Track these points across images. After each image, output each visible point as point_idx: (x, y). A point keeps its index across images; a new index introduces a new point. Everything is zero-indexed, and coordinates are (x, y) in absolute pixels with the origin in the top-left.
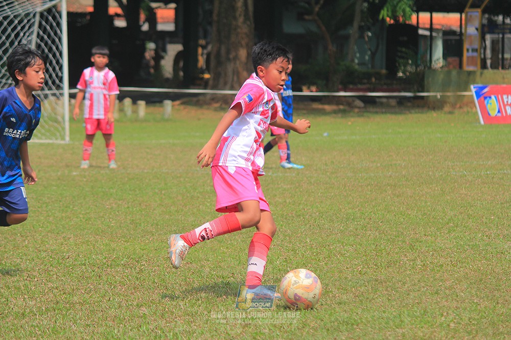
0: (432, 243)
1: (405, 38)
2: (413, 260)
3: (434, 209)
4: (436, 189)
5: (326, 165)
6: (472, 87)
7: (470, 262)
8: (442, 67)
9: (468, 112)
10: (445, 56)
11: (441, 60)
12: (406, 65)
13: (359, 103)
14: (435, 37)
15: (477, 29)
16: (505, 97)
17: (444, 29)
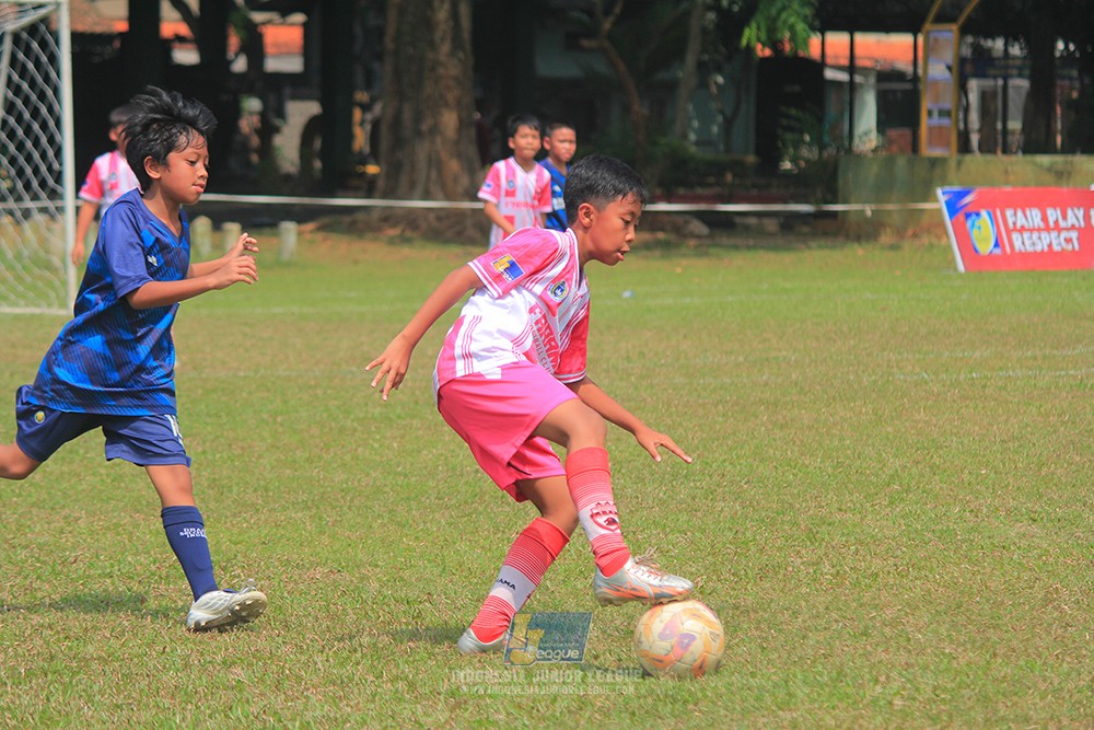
0: (854, 526)
1: (797, 88)
2: (813, 564)
3: (860, 453)
4: (864, 410)
5: (628, 359)
6: (939, 192)
7: (935, 566)
8: (875, 150)
9: (932, 246)
10: (882, 125)
11: (874, 135)
12: (797, 144)
13: (697, 227)
14: (861, 85)
15: (949, 68)
16: (1009, 213)
17: (878, 68)
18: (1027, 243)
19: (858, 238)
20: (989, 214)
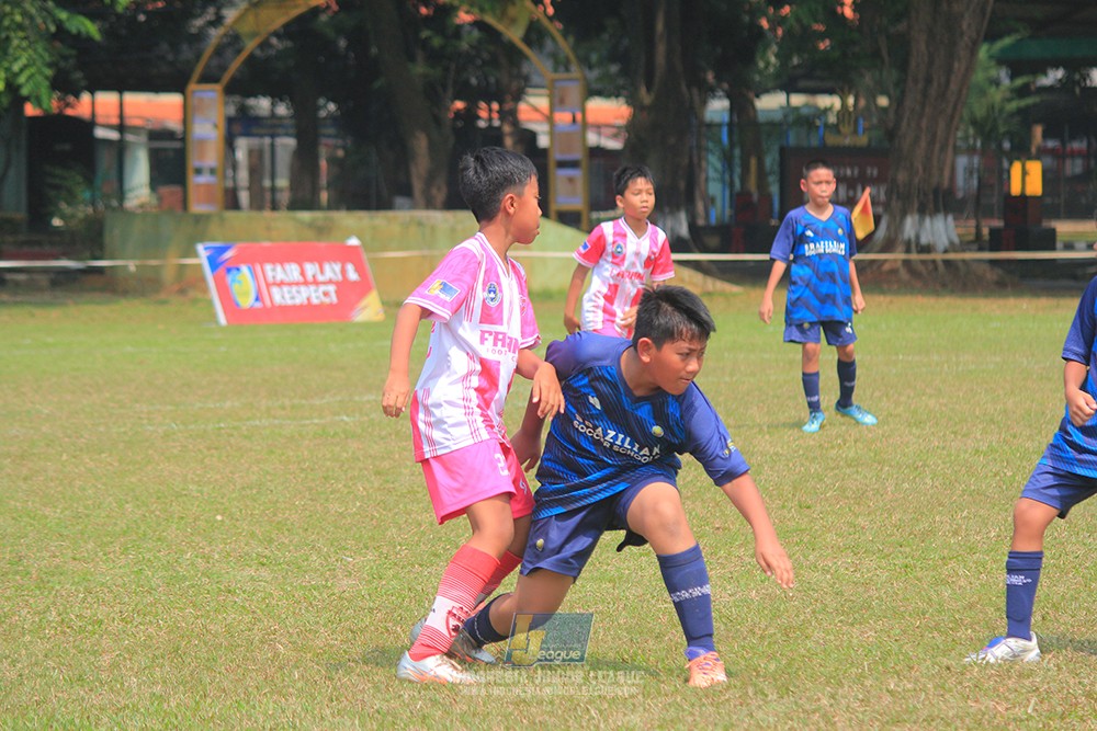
1: (67, 147)
6: (201, 247)
7: (160, 612)
8: (144, 207)
9: (197, 300)
10: (155, 183)
11: (145, 191)
14: (134, 143)
15: (216, 126)
16: (268, 267)
17: (150, 127)
18: (287, 296)
19: (125, 293)
20: (249, 268)
